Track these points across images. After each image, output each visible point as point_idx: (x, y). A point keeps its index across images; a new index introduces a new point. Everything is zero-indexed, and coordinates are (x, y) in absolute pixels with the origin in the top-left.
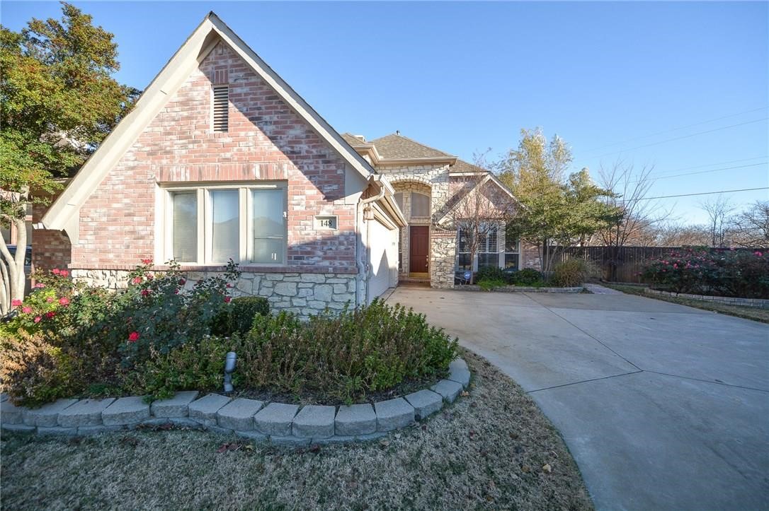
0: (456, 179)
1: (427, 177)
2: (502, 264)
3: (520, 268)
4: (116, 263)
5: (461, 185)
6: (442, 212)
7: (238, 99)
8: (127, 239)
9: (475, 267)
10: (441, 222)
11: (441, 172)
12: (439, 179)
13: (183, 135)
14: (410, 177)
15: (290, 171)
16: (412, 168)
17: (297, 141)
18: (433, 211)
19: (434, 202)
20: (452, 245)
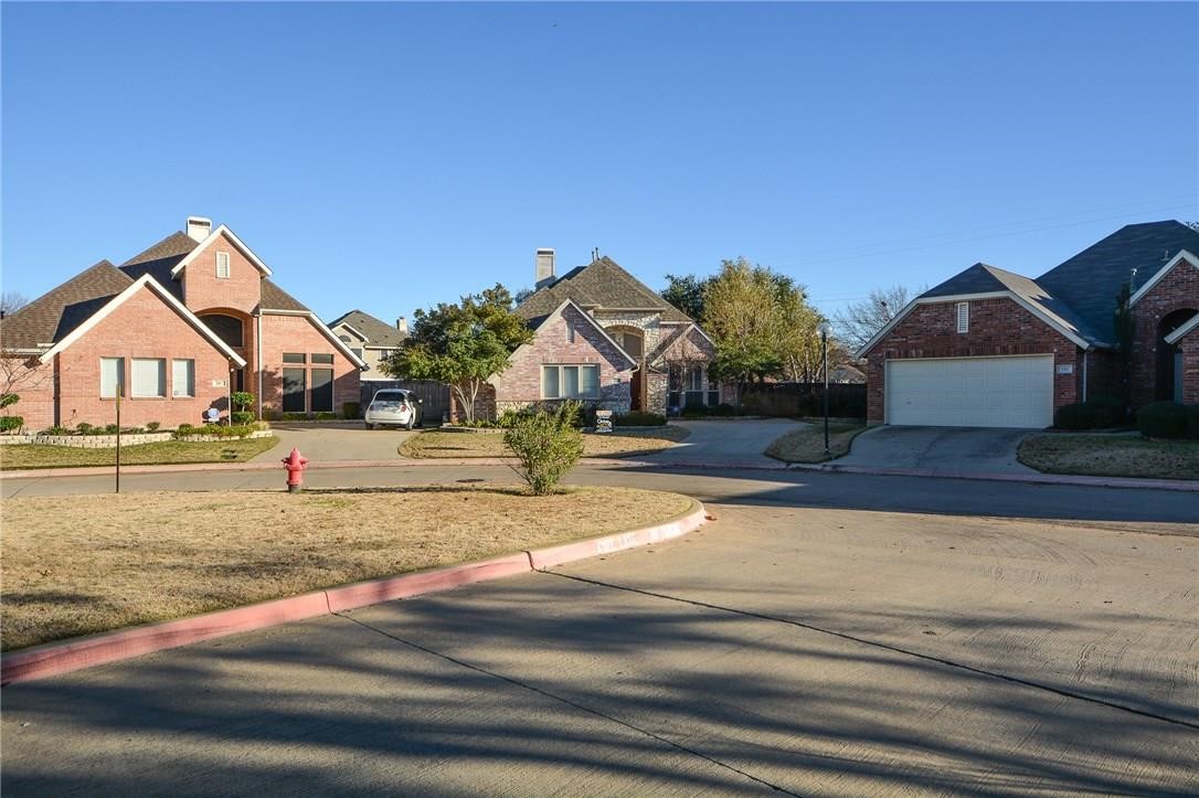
0: (665, 326)
1: (640, 323)
2: (705, 401)
3: (720, 402)
4: (521, 398)
5: (669, 332)
6: (654, 356)
7: (578, 330)
8: (527, 388)
9: (683, 403)
10: (653, 364)
11: (653, 319)
12: (651, 325)
13: (553, 343)
14: (625, 322)
15: (602, 360)
16: (626, 315)
17: (604, 348)
18: (646, 354)
19: (646, 345)
20: (664, 384)
